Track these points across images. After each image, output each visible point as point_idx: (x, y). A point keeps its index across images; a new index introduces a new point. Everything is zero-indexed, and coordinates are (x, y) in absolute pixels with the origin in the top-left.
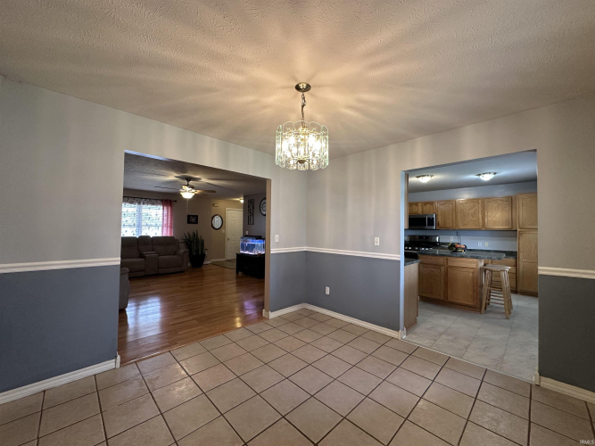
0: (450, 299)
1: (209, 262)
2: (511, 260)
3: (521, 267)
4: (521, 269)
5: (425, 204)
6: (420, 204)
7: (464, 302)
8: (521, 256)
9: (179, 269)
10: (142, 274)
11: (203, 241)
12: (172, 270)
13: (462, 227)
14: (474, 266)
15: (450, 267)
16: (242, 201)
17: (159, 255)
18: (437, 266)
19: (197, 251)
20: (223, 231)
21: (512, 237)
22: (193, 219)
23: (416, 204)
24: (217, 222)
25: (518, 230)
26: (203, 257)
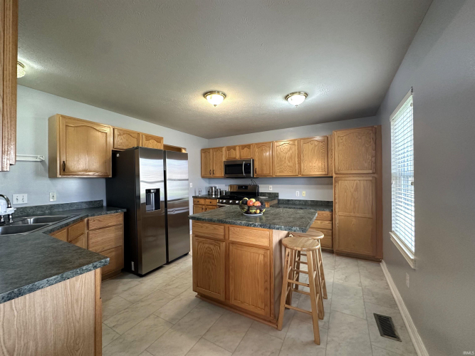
0: (233, 302)
2: (327, 213)
3: (337, 222)
4: (337, 225)
5: (243, 147)
6: (237, 148)
7: (251, 308)
8: (337, 207)
13: (278, 174)
14: (265, 243)
15: (234, 243)
18: (217, 241)
21: (328, 184)
23: (234, 148)
25: (334, 176)
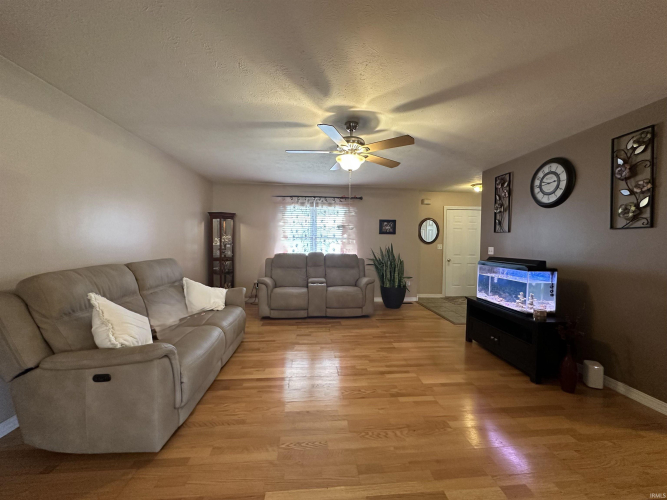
1: (414, 299)
9: (358, 312)
10: (303, 314)
11: (402, 263)
12: (347, 312)
16: (479, 189)
17: (328, 286)
19: (392, 280)
20: (440, 247)
22: (388, 227)
24: (429, 231)
26: (402, 290)
